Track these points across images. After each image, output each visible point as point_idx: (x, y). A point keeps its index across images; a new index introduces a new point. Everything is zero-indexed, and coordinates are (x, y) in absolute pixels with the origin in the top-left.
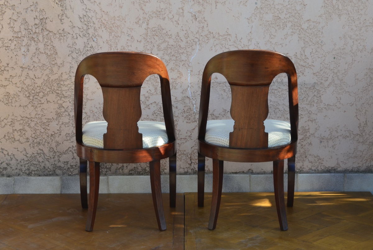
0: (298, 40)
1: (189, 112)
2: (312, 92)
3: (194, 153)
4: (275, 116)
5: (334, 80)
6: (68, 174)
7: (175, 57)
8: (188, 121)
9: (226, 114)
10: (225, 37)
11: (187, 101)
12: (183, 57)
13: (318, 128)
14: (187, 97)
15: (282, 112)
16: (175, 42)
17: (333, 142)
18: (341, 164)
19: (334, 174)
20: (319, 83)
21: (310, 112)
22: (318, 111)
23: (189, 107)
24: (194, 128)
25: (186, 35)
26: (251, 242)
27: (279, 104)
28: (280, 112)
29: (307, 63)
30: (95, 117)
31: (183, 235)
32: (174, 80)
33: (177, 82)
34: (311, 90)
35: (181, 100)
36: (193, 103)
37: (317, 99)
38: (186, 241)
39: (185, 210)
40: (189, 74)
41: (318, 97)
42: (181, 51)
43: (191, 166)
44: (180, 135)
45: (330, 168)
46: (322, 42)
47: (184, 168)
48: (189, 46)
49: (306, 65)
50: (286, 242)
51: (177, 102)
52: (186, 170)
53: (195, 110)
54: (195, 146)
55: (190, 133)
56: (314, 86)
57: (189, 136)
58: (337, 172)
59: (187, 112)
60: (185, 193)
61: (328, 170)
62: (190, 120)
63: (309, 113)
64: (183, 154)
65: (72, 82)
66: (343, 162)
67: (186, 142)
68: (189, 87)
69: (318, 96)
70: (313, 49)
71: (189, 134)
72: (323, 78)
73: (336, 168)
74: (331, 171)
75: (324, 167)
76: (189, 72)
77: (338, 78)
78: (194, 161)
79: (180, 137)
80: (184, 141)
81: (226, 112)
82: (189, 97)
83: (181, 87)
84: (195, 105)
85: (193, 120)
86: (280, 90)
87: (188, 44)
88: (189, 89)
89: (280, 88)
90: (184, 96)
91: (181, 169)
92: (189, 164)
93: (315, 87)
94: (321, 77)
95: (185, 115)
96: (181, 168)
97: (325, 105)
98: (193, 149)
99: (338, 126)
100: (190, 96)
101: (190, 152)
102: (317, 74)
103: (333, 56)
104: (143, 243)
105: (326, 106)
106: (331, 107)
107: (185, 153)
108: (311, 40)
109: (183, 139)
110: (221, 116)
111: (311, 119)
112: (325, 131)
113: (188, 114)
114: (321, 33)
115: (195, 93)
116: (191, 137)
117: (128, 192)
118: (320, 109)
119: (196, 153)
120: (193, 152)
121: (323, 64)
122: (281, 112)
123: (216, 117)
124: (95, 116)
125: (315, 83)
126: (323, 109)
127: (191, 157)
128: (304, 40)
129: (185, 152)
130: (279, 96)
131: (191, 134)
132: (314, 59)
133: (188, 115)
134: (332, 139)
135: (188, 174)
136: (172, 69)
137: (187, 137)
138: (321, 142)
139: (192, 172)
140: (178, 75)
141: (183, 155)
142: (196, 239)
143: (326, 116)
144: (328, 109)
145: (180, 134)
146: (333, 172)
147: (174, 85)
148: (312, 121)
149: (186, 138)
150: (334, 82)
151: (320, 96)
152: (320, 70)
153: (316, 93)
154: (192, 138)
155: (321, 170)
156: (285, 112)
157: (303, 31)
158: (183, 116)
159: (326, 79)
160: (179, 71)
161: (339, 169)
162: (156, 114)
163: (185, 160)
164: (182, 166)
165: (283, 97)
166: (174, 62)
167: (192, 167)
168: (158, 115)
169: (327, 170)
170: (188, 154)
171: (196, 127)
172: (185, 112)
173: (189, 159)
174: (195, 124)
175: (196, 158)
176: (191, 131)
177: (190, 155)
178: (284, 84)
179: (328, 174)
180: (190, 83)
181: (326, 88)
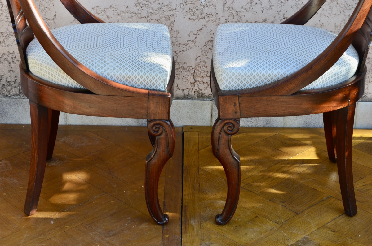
1: (193, 2)
3: (200, 67)
4: (330, 12)
6: (4, 94)
8: (192, 17)
9: (253, 7)
15: (342, 6)
24: (201, 28)
28: (338, 6)
30: (43, 8)
39: (184, 168)
43: (195, 86)
44: (178, 39)
47: (183, 90)
52: (186, 92)
53: (203, 0)
54: (202, 56)
55: (195, 36)
57: (193, 41)
60: (184, 126)
62: (194, 15)
64: (182, 68)
67: (187, 50)
71: (192, 37)
78: (199, 79)
79: (179, 42)
80: (185, 49)
81: (253, 4)
85: (200, 16)
91: (179, 90)
92: (191, 83)
95: (187, 7)
96: (178, 88)
98: (198, 60)
101: (193, 66)
107: (185, 66)
109: (182, 46)
110: (245, 11)
113: (191, 6)
116: (196, 42)
119: (202, 67)
120: (198, 65)
122: (340, 6)
123: (236, 11)
124: (43, 5)
127: (194, 73)
129: (185, 64)
131: (196, 38)
133: (192, 8)
135: (189, 98)
137: (190, 43)
139: (196, 95)
141: (182, 70)
145: (177, 37)
149: (187, 44)
154: (197, 44)
156: (346, 6)
158: (184, 9)
162: (141, 5)
163: (186, 76)
167: (196, 88)
168: (144, 6)
170: (191, 68)
171: (204, 26)
172: (187, 3)
173: (192, 76)
174: (203, 22)
175: (203, 74)
176: (196, 33)
177: (194, 69)
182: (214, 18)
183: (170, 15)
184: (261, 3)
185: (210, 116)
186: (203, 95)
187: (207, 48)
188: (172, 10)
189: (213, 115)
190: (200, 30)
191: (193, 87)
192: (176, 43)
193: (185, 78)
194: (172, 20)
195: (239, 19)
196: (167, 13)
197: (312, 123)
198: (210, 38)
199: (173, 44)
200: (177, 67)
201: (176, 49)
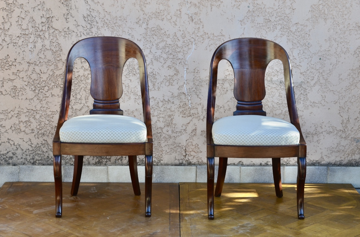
0: (287, 42)
1: (184, 107)
2: (299, 90)
3: (189, 146)
5: (319, 79)
6: (71, 163)
7: (173, 55)
8: (183, 116)
9: (220, 109)
10: (219, 37)
11: (183, 97)
12: (180, 56)
13: (304, 124)
14: (183, 93)
16: (173, 41)
17: (318, 137)
18: (325, 157)
19: (318, 167)
20: (305, 82)
22: (305, 108)
23: (185, 102)
25: (183, 35)
26: (242, 228)
27: (268, 100)
28: (269, 108)
29: (295, 64)
31: (179, 221)
32: (171, 77)
33: (174, 79)
34: (298, 89)
35: (177, 96)
36: (188, 99)
37: (304, 96)
38: (182, 227)
39: (180, 199)
40: (186, 72)
41: (304, 95)
42: (178, 50)
44: (175, 129)
45: (315, 162)
46: (309, 44)
47: (179, 160)
48: (185, 46)
49: (294, 65)
50: (274, 229)
51: (173, 98)
52: (181, 161)
53: (190, 106)
54: (190, 139)
55: (186, 127)
57: (185, 130)
58: (321, 165)
59: (183, 107)
60: (180, 182)
62: (185, 114)
64: (178, 146)
65: (75, 78)
66: (327, 156)
67: (181, 135)
68: (185, 84)
70: (300, 50)
71: (184, 128)
72: (309, 78)
73: (320, 161)
74: (316, 164)
75: (309, 160)
76: (185, 69)
77: (323, 77)
78: (188, 153)
79: (176, 131)
80: (180, 135)
81: (219, 107)
83: (177, 84)
84: (190, 101)
85: (188, 115)
87: (185, 44)
88: (185, 86)
89: (269, 86)
90: (180, 92)
91: (176, 160)
92: (184, 156)
93: (302, 86)
94: (308, 76)
95: (181, 110)
96: (176, 159)
98: (188, 142)
99: (323, 122)
100: (186, 92)
101: (185, 145)
102: (304, 73)
103: (319, 57)
104: (142, 229)
105: (312, 104)
106: (317, 104)
107: (180, 145)
108: (299, 42)
109: (178, 133)
112: (311, 127)
113: (183, 109)
114: (308, 36)
115: (190, 89)
116: (186, 130)
117: (126, 182)
118: (306, 106)
120: (188, 144)
121: (310, 64)
125: (302, 82)
126: (309, 106)
127: (185, 149)
128: (292, 41)
129: (180, 144)
130: (269, 94)
132: (302, 59)
134: (317, 134)
135: (183, 165)
136: (169, 66)
137: (182, 131)
138: (307, 137)
139: (187, 163)
140: (175, 72)
141: (178, 148)
142: (191, 225)
143: (311, 113)
144: (313, 107)
145: (175, 127)
146: (318, 165)
147: (171, 82)
149: (181, 132)
150: (319, 82)
151: (307, 94)
152: (306, 70)
153: (302, 92)
154: (187, 132)
156: (274, 108)
157: (291, 33)
158: (179, 111)
159: (312, 78)
160: (175, 69)
161: (323, 163)
162: (154, 109)
163: (181, 151)
164: (177, 158)
165: (272, 95)
166: (171, 60)
167: (187, 159)
168: (156, 109)
169: (312, 163)
170: (183, 146)
171: (191, 121)
172: (181, 107)
173: (184, 151)
174: (190, 118)
175: (190, 150)
176: (186, 125)
177: (185, 147)
178: (273, 83)
179: (313, 167)
180: (186, 80)
181: (312, 86)
182: (197, 116)
183: (171, 114)
184: (224, 107)
185: (195, 176)
186: (191, 163)
187: (193, 134)
188: (172, 111)
189: (197, 175)
190: (189, 123)
191: (185, 158)
192: (174, 131)
193: (180, 153)
194: (172, 117)
196: (170, 113)
197: (258, 180)
198: (194, 128)
199: (173, 132)
200: (175, 146)
201: (174, 135)
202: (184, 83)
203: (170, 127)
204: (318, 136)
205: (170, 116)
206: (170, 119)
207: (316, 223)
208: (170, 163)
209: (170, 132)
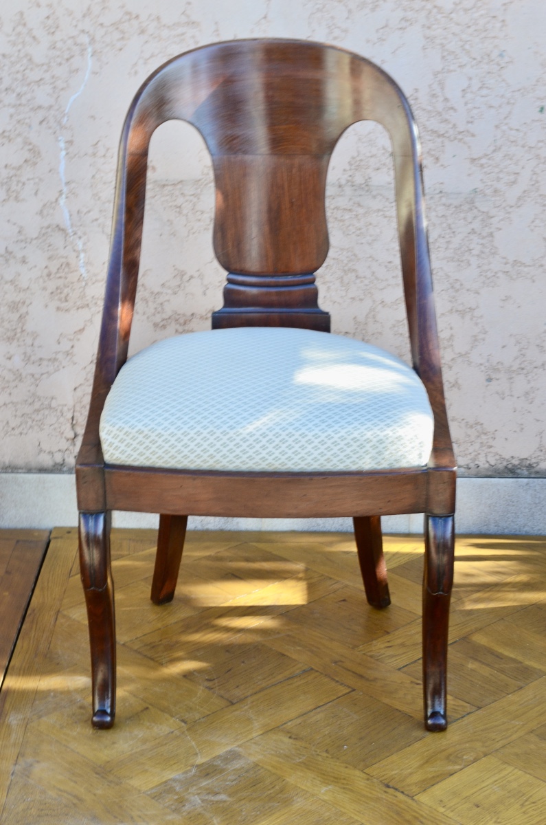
0: (424, 48)
1: (63, 275)
2: (465, 219)
3: (84, 406)
5: (536, 182)
7: (15, 95)
8: (64, 305)
9: (186, 284)
10: (180, 30)
11: (57, 240)
12: (42, 96)
13: (482, 336)
14: (58, 226)
16: (14, 44)
17: (529, 382)
19: (525, 480)
20: (488, 192)
21: (457, 286)
22: (484, 283)
23: (64, 260)
24: (81, 327)
25: (50, 22)
26: (205, 783)
27: (355, 255)
28: (358, 281)
29: (451, 126)
32: (12, 173)
33: (24, 179)
34: (462, 215)
35: (36, 238)
36: (76, 248)
37: (480, 242)
40: (63, 153)
41: (484, 238)
42: (34, 75)
43: (75, 445)
44: (36, 349)
45: (516, 462)
46: (501, 55)
47: (51, 453)
48: (59, 60)
49: (447, 132)
50: (324, 789)
51: (23, 245)
52: (58, 458)
53: (83, 271)
54: (87, 384)
55: (71, 343)
56: (472, 202)
57: (67, 353)
58: (537, 472)
59: (58, 275)
60: (56, 528)
61: (510, 466)
62: (66, 301)
63: (452, 287)
64: (47, 408)
67: (56, 371)
68: (64, 196)
69: (484, 234)
70: (470, 79)
71: (65, 346)
72: (501, 175)
73: (534, 461)
74: (519, 471)
75: (497, 457)
76: (62, 145)
79: (38, 356)
80: (51, 369)
81: (186, 278)
82: (62, 226)
83: (36, 194)
84: (82, 255)
85: (79, 303)
86: (361, 211)
87: (58, 53)
88: (62, 201)
89: (359, 205)
90: (46, 224)
91: (42, 454)
92: (68, 440)
93: (477, 204)
94: (497, 170)
95: (52, 285)
96: (41, 451)
97: (506, 264)
98: (79, 393)
100: (66, 223)
101: (71, 403)
102: (483, 161)
103: (539, 103)
105: (508, 267)
106: (526, 269)
107: (54, 404)
108: (467, 47)
109: (45, 363)
110: (170, 291)
111: (460, 308)
112: (504, 347)
113: (60, 283)
114: (498, 25)
115: (82, 215)
116: (72, 355)
118: (489, 274)
120: (81, 402)
121: (505, 128)
122: (362, 282)
123: (152, 293)
125: (475, 191)
126: (500, 274)
127: (73, 418)
128: (442, 45)
129: (54, 401)
130: (358, 232)
131: (72, 347)
132: (475, 111)
133: (62, 287)
134: (525, 371)
136: (6, 134)
137: (60, 357)
138: (489, 380)
140: (27, 155)
141: (47, 412)
143: (506, 299)
144: (515, 277)
145: (35, 345)
146: (525, 472)
147: (14, 187)
148: (462, 313)
149: (55, 360)
150: (538, 190)
151: (491, 235)
152: (492, 148)
153: (476, 225)
154: (75, 359)
155: (487, 466)
157: (439, 16)
158: (45, 289)
159: (512, 178)
160: (27, 142)
161: (542, 466)
163: (56, 425)
164: (45, 446)
166: (12, 111)
169: (506, 467)
170: (65, 409)
171: (88, 323)
172: (52, 277)
173: (69, 425)
174: (85, 314)
176: (72, 337)
177: (72, 411)
178: (374, 193)
179: (510, 481)
180: (68, 183)
181: (511, 207)
183: (17, 299)
184: (201, 277)
188: (20, 290)
190: (82, 330)
191: (71, 448)
192: (33, 358)
193: (55, 429)
194: (23, 310)
195: (160, 309)
196: (13, 296)
199: (27, 359)
200: (37, 406)
201: (32, 369)
202: (61, 192)
203: (15, 343)
204: (530, 377)
205: (14, 307)
206: (15, 316)
207: (485, 755)
208: (20, 462)
209: (17, 362)
